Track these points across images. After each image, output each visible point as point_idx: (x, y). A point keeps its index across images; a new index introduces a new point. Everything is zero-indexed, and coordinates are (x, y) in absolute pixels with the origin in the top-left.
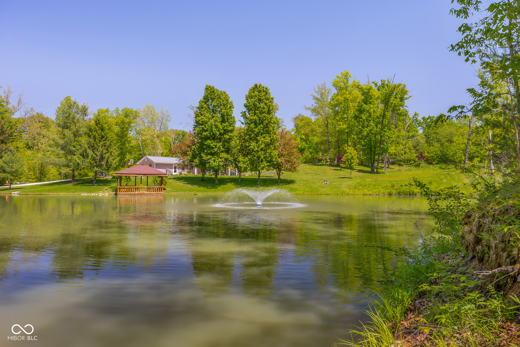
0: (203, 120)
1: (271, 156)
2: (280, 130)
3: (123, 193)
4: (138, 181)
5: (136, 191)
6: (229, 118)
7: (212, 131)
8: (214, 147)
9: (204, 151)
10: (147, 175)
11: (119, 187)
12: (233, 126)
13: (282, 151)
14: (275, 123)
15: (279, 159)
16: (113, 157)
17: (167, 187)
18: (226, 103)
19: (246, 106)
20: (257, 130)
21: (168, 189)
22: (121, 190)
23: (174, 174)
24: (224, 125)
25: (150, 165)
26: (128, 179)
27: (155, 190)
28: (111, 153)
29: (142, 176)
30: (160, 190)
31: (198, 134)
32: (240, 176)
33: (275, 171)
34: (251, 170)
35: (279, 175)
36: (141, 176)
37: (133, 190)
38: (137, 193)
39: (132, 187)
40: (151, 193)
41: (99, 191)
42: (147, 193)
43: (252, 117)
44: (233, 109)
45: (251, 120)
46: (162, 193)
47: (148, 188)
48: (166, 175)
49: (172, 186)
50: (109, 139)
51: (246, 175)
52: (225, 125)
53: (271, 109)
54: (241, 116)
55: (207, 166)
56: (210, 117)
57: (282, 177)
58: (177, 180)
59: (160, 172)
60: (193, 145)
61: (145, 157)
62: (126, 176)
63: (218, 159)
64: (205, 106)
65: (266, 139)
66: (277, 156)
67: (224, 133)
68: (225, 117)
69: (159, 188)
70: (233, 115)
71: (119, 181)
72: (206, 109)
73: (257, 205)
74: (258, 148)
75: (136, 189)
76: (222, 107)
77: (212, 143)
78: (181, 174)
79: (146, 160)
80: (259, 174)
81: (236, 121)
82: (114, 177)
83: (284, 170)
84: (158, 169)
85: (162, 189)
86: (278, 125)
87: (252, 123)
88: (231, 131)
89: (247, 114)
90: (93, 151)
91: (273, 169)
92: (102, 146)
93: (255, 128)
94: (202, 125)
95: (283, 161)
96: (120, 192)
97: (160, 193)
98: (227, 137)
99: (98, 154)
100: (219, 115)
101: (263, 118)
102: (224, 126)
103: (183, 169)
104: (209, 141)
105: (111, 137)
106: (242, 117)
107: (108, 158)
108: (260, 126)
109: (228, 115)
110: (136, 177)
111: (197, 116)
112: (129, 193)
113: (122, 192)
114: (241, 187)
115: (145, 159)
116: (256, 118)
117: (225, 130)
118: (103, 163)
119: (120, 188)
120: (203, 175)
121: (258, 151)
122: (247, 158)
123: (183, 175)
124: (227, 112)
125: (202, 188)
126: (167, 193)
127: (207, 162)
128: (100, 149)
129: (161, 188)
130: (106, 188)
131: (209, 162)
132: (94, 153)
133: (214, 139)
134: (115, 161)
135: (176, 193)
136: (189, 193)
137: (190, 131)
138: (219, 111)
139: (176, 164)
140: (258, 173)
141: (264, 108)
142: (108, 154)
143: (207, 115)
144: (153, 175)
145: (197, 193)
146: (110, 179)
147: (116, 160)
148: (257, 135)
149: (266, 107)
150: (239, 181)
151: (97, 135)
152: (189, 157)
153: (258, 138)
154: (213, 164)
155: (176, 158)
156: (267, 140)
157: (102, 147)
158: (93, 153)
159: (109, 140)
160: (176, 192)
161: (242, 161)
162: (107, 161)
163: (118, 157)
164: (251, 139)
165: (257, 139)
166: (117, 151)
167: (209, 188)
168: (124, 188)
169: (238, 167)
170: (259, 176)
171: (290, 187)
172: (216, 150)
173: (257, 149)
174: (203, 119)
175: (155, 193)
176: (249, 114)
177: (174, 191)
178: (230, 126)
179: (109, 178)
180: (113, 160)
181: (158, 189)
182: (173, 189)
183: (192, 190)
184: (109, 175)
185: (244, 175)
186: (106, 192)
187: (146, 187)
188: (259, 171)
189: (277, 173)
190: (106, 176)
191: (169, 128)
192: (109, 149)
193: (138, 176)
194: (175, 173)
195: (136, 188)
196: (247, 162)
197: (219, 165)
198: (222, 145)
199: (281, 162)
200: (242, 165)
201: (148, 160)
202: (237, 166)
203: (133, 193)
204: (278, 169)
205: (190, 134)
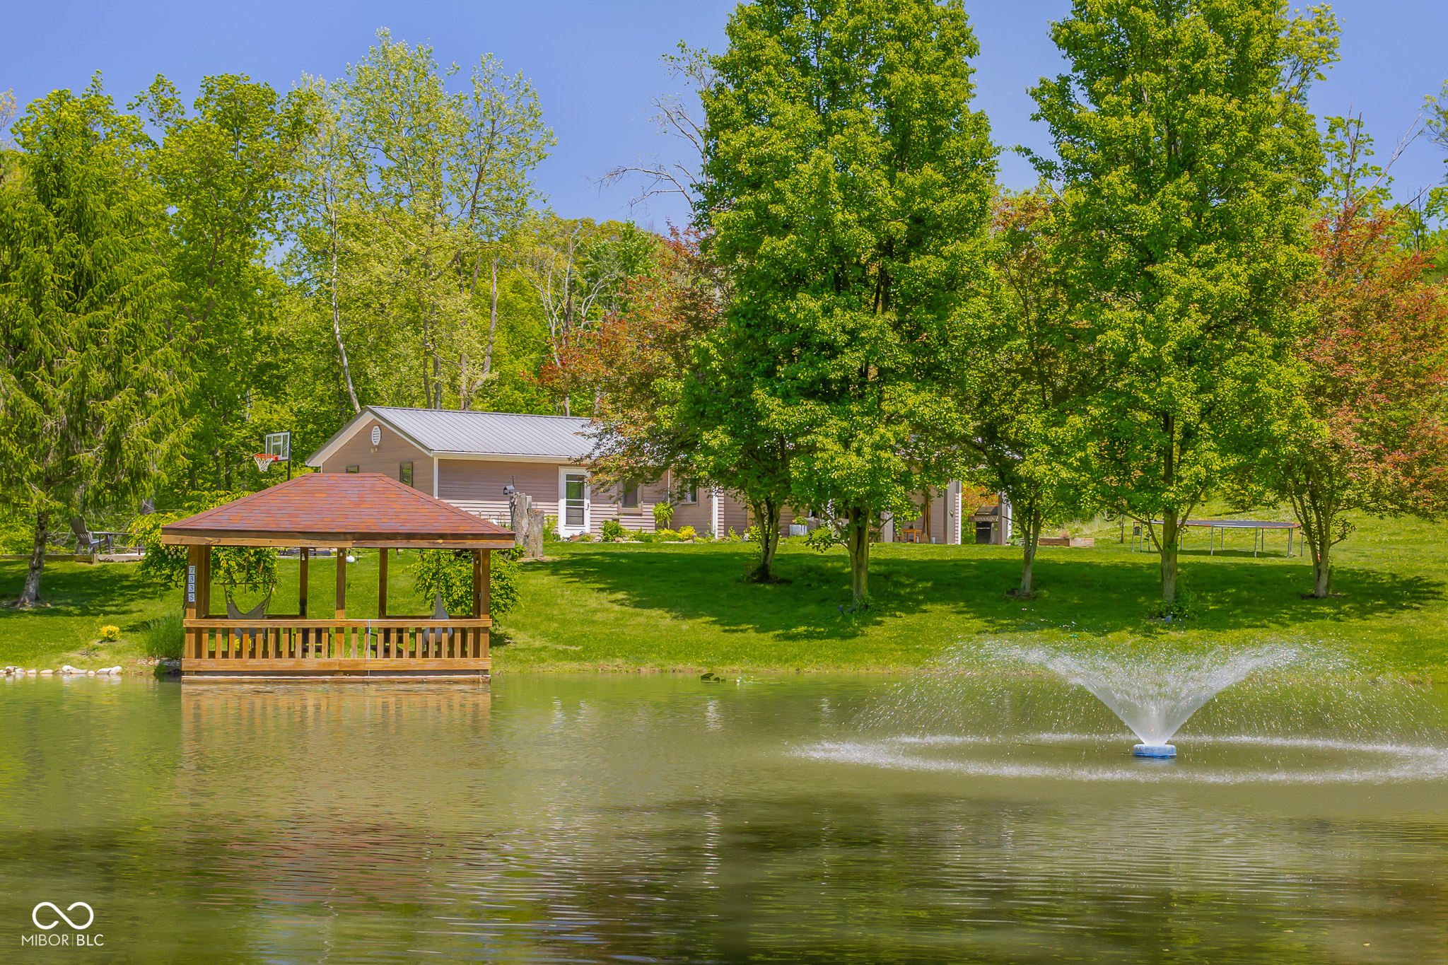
0: (764, 150)
1: (1253, 404)
2: (1330, 202)
3: (219, 664)
4: (321, 581)
5: (305, 650)
6: (941, 128)
7: (826, 224)
8: (842, 339)
9: (770, 373)
10: (382, 544)
11: (191, 620)
12: (973, 187)
13: (1341, 359)
14: (1291, 159)
15: (1316, 423)
16: (154, 418)
17: (515, 625)
18: (917, 19)
19: (1071, 43)
20: (1150, 214)
21: (520, 639)
22: (208, 645)
23: (564, 531)
24: (910, 180)
25: (406, 476)
26: (258, 565)
27: (433, 648)
28: (140, 393)
29: (348, 545)
30: (470, 648)
31: (730, 251)
32: (1029, 550)
33: (1287, 512)
34: (1114, 504)
35: (1318, 539)
36: (341, 550)
37: (284, 648)
38: (312, 661)
39: (282, 624)
40: (406, 662)
41: (58, 649)
42: (380, 662)
43: (1113, 123)
44: (971, 63)
45: (1106, 142)
46: (484, 663)
47: (387, 632)
48: (512, 544)
49: (551, 619)
50: (125, 291)
51: (1078, 542)
52: (913, 181)
53: (1255, 53)
54: (1036, 118)
55: (795, 474)
56: (812, 123)
57: (1342, 557)
58: (583, 577)
59: (466, 517)
60: (700, 325)
61: (368, 418)
62: (241, 550)
63: (870, 432)
64: (772, 48)
65: (1217, 279)
66: (1299, 401)
67: (915, 243)
68: (918, 123)
69: (464, 632)
70: (972, 107)
71: (192, 579)
72: (782, 73)
73: (1140, 755)
74: (1159, 341)
75: (305, 640)
76: (892, 52)
77: (827, 311)
78: (617, 532)
79: (376, 438)
80: (1172, 530)
81: (997, 151)
82: (159, 557)
83: (1359, 504)
84: (454, 503)
85: (485, 639)
86: (1311, 172)
87: (1113, 161)
88: (963, 225)
89: (1080, 95)
90: (20, 376)
91: (1270, 496)
92: (82, 340)
93: (1135, 199)
94: (756, 186)
95: (1349, 439)
96: (199, 655)
97: (470, 662)
98: (928, 265)
99: (58, 394)
100: (873, 113)
101: (1195, 124)
102: (911, 192)
103: (629, 498)
104: (806, 304)
105: (138, 279)
106: (1045, 125)
107: (124, 422)
108: (1170, 187)
109: (933, 108)
110: (304, 551)
111: (719, 123)
112: (258, 663)
113: (212, 655)
114: (1020, 628)
115: (369, 427)
116: (1145, 130)
117: (917, 220)
118: (86, 458)
119: (199, 632)
120: (767, 542)
121: (1155, 368)
122: (1076, 420)
123: (627, 542)
124: (928, 88)
125: (750, 636)
126: (514, 669)
127: (797, 451)
128: (71, 361)
129: (477, 631)
130: (105, 630)
131: (812, 448)
132: (29, 388)
133: (839, 284)
134: (164, 446)
135: (575, 665)
136: (670, 665)
137: (674, 232)
138: (876, 85)
139: (578, 462)
140: (1159, 530)
141: (1199, 52)
142: (117, 400)
143: (789, 111)
144: (424, 544)
145: (722, 670)
146: (131, 569)
147: (172, 437)
148: (1148, 253)
149: (1213, 40)
150: (1027, 580)
151: (49, 268)
152: (667, 418)
153: (1163, 270)
154: (840, 460)
155: (576, 424)
156: (1226, 284)
157: (83, 350)
158: (17, 393)
159: (124, 300)
160: (577, 657)
161: (1046, 440)
162: (114, 448)
163: (185, 414)
164: (1103, 278)
165: (1150, 276)
166: (183, 376)
167: (794, 638)
168: (227, 632)
169: (1016, 480)
170: (1170, 546)
171: (1403, 631)
172: (852, 360)
173: (1146, 348)
174: (763, 141)
175: (432, 663)
176: (1096, 98)
177: (564, 655)
178: (953, 184)
179: (128, 559)
180: (157, 436)
181: (451, 640)
182: (557, 638)
183: (691, 650)
184: (126, 538)
185: (1065, 541)
186: (104, 655)
187: (374, 623)
188: (1170, 512)
189: (1307, 527)
190: (106, 544)
191: (535, 208)
192: (127, 361)
193: (321, 546)
194: (576, 531)
195: (306, 632)
196: (1080, 444)
197: (877, 471)
198: (896, 326)
199: (1336, 447)
200: (1042, 468)
201: (392, 436)
202: (1006, 478)
203: (286, 663)
204: (1314, 497)
205: (677, 248)
